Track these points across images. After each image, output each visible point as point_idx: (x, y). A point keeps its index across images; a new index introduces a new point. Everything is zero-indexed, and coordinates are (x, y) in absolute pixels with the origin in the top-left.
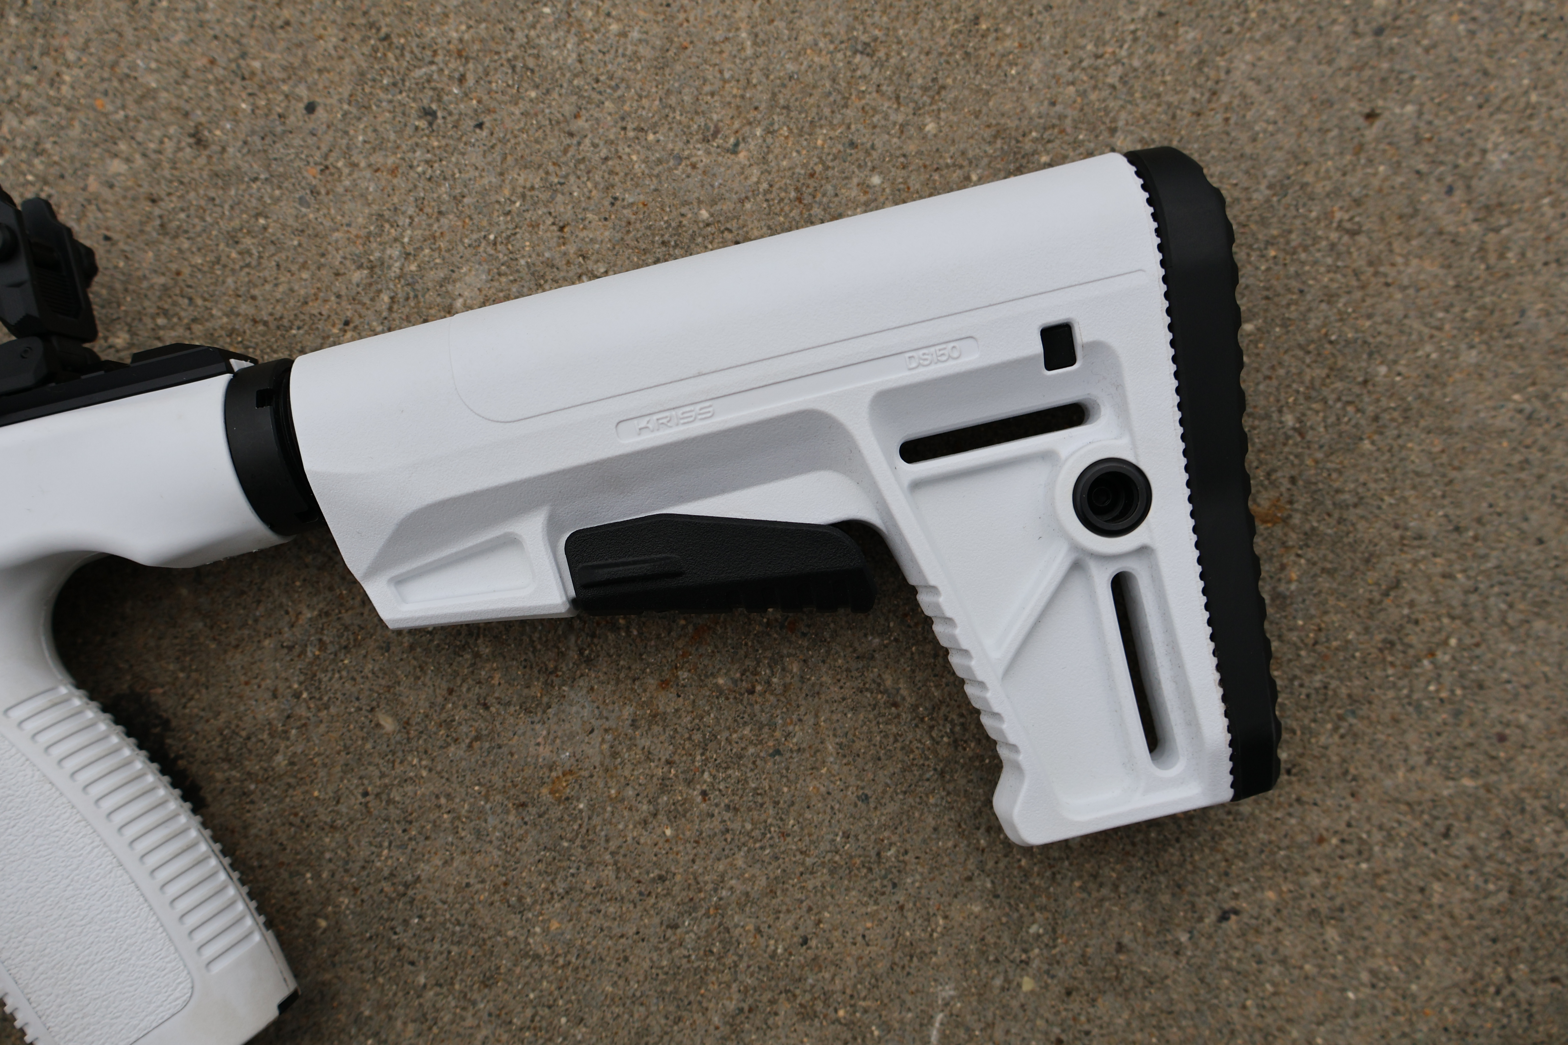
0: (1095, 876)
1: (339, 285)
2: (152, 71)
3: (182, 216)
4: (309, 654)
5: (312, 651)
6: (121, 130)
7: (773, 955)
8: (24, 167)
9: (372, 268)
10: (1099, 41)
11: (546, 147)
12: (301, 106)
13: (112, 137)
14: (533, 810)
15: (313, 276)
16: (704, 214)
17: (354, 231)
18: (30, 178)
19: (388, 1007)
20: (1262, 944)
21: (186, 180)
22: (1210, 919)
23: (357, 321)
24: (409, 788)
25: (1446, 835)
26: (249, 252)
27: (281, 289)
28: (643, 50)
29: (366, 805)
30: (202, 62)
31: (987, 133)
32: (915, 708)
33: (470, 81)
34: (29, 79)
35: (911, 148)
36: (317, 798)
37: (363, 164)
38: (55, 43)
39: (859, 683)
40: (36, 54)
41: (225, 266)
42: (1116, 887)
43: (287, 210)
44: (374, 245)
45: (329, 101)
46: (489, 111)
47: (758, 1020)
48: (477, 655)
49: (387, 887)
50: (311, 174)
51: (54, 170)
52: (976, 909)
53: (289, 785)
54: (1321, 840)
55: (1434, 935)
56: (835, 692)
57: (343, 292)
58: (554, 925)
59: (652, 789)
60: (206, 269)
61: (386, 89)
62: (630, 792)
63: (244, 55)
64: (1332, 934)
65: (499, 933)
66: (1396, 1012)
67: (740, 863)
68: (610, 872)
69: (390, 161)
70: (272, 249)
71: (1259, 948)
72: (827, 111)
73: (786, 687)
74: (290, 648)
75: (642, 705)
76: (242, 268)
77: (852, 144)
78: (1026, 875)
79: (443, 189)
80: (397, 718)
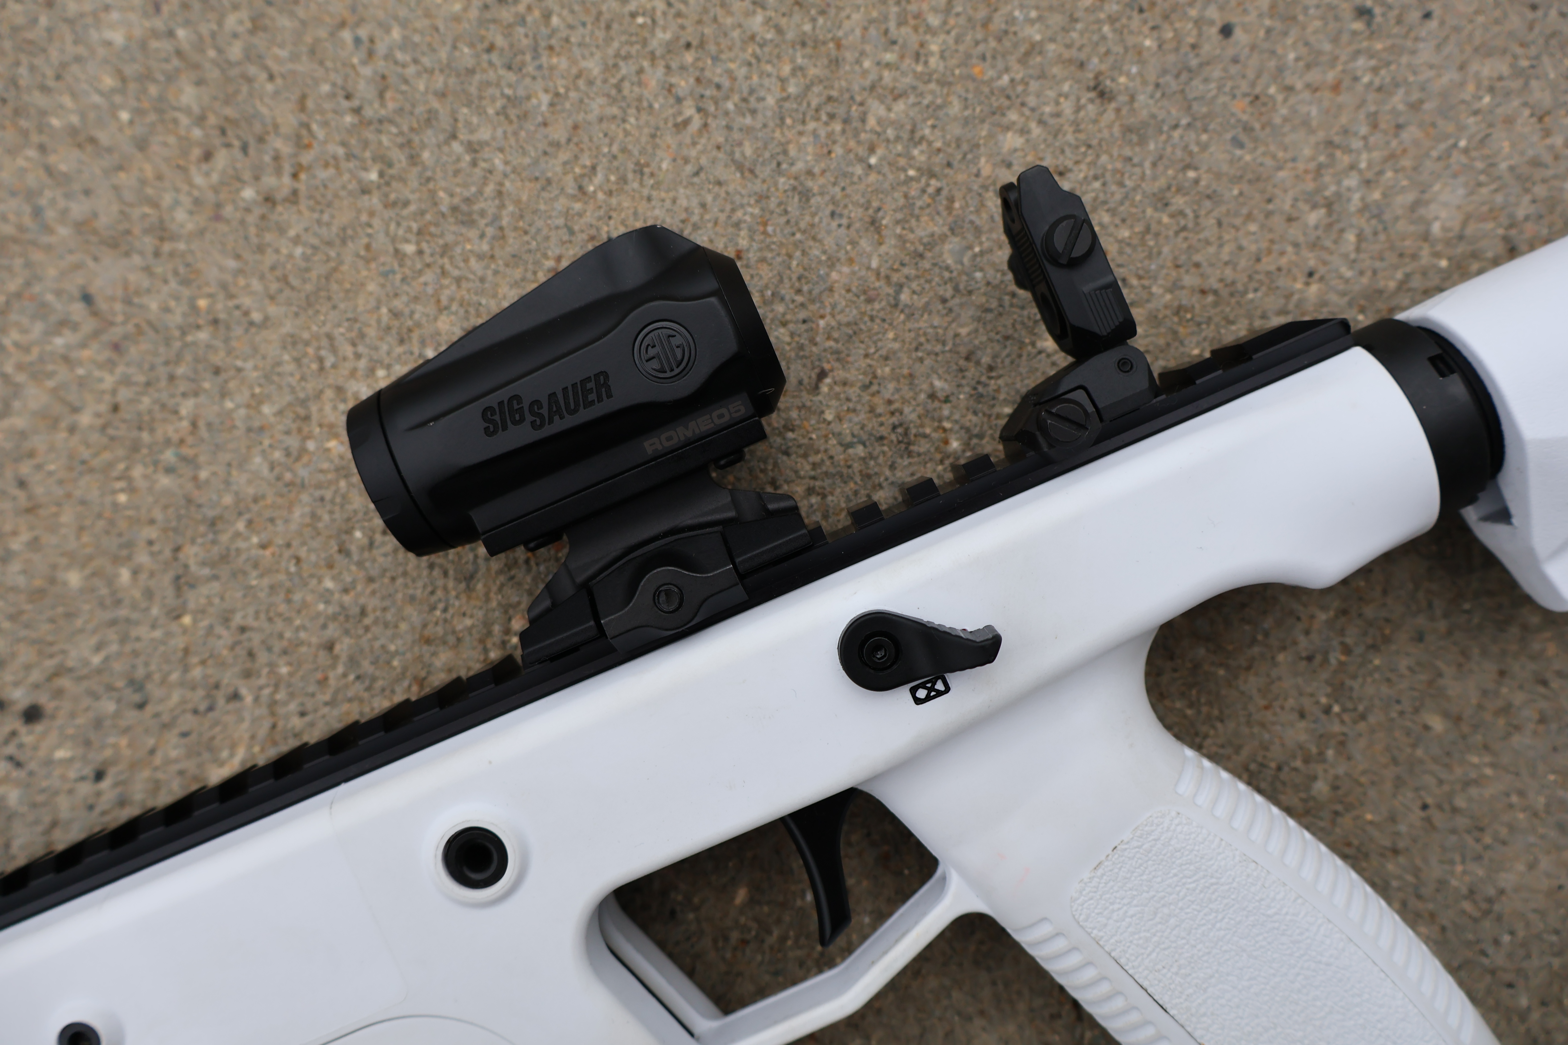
1: (1294, 232)
2: (1032, 22)
3: (1097, 185)
4: (1333, 662)
5: (1336, 657)
6: (1008, 97)
8: (902, 162)
9: (1329, 205)
11: (1508, 26)
12: (1214, 30)
13: (1000, 108)
15: (1262, 227)
17: (1301, 166)
18: (911, 173)
21: (1094, 142)
23: (1322, 270)
24: (1474, 791)
26: (1182, 213)
27: (1227, 249)
29: (1428, 820)
34: (889, 57)
36: (1371, 823)
37: (1299, 85)
38: (913, 8)
40: (892, 25)
41: (1157, 235)
43: (1219, 156)
44: (1327, 179)
45: (1247, 19)
48: (1525, 627)
49: (1467, 906)
50: (1240, 108)
51: (939, 159)
53: (1336, 813)
57: (1301, 239)
60: (1135, 241)
69: (1331, 76)
70: (1208, 204)
74: (1310, 659)
76: (1177, 233)
79: (1398, 101)
80: (1446, 715)
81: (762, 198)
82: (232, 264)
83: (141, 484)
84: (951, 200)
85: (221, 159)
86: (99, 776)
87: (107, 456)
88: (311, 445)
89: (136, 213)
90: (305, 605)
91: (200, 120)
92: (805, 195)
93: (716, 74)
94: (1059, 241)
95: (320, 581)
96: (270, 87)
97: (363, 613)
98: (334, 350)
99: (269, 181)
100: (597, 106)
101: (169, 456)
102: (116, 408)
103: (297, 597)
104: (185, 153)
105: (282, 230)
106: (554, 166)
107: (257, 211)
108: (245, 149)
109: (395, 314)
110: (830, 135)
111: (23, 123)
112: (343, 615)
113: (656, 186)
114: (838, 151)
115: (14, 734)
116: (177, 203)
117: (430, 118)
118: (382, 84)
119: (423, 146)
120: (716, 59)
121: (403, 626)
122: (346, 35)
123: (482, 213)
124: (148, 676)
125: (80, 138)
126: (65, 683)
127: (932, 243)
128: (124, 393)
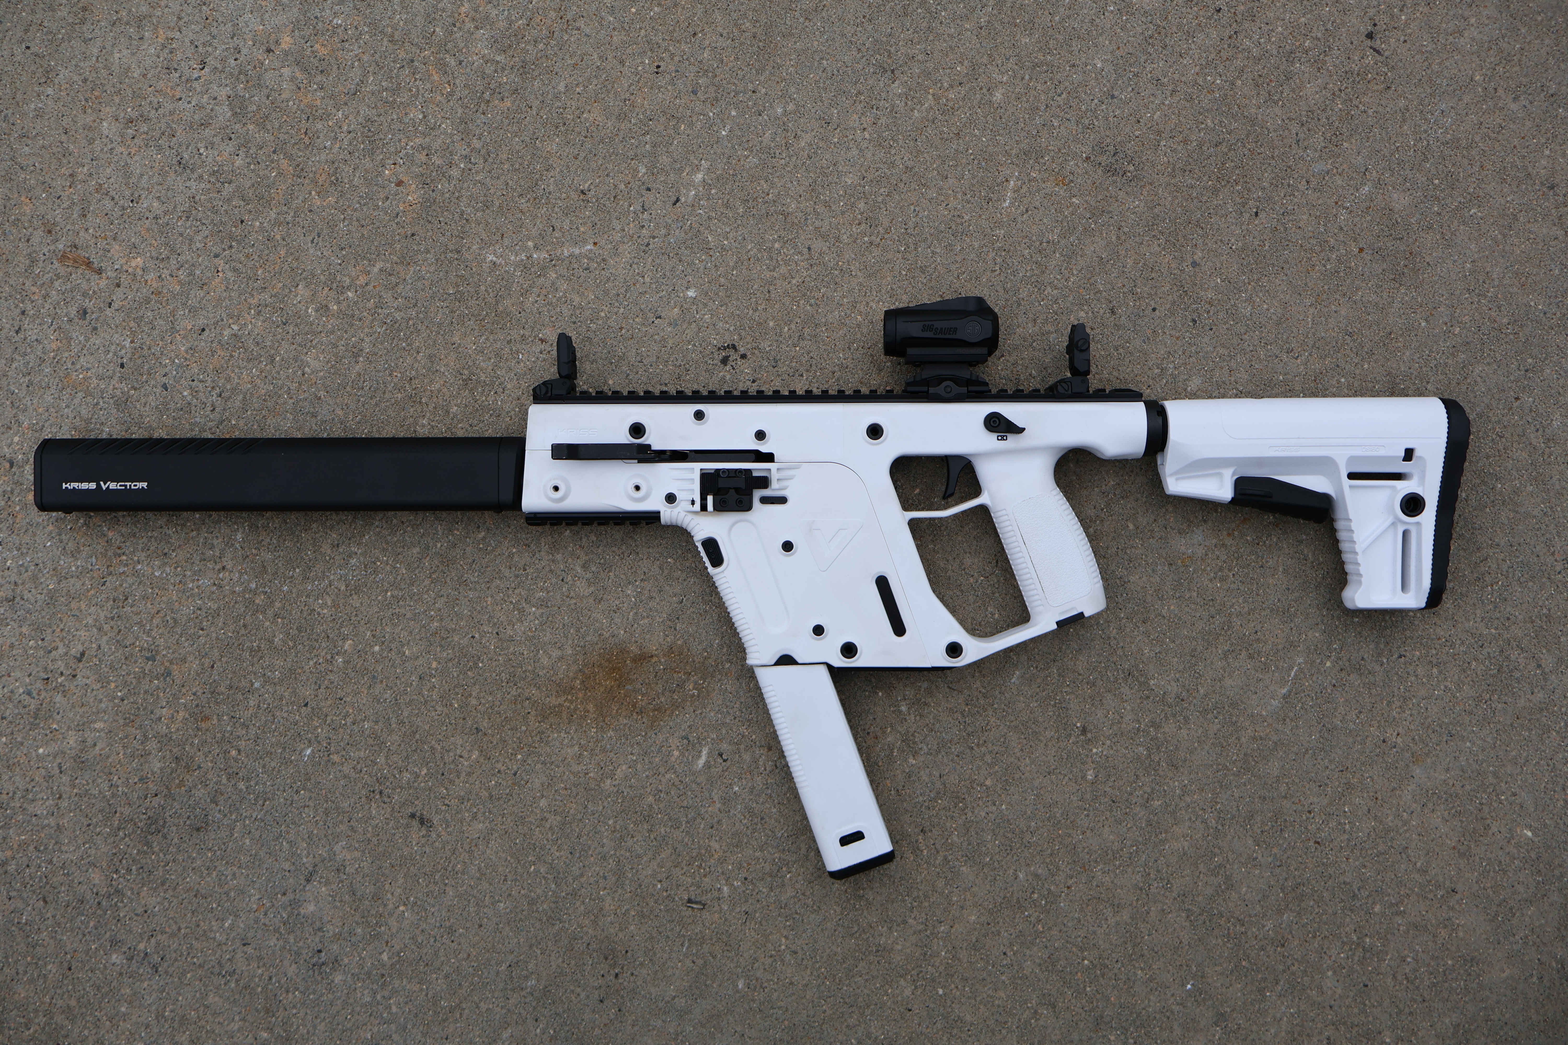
0: (1360, 633)
1: (1149, 373)
2: (1102, 284)
6: (1086, 302)
7: (1244, 635)
8: (1050, 307)
9: (1162, 370)
10: (1431, 351)
11: (1232, 342)
12: (1151, 308)
13: (1083, 304)
14: (1174, 567)
16: (1281, 378)
17: (1159, 356)
19: (1099, 619)
20: (1411, 669)
22: (1396, 656)
24: (1133, 550)
25: (1481, 647)
28: (1274, 317)
30: (1120, 285)
31: (1385, 373)
32: (1312, 563)
33: (1211, 313)
34: (1058, 277)
35: (1357, 372)
37: (1168, 333)
38: (1071, 266)
39: (1296, 550)
40: (1063, 269)
42: (1366, 639)
43: (1137, 343)
45: (1161, 309)
46: (1216, 325)
47: (1234, 655)
49: (1118, 581)
50: (1149, 332)
51: (1060, 311)
52: (1317, 635)
54: (1439, 639)
55: (1469, 679)
56: (1287, 551)
58: (1172, 607)
59: (1217, 569)
61: (1181, 309)
62: (1209, 569)
63: (1135, 286)
64: (1435, 671)
65: (1153, 606)
66: (1450, 701)
67: (1241, 601)
68: (1195, 594)
69: (1178, 334)
71: (1409, 670)
72: (1332, 352)
73: (1270, 545)
75: (1220, 540)
77: (1338, 366)
78: (1337, 627)
79: (1193, 348)
80: (1135, 525)
81: (1007, 300)
82: (853, 256)
83: (801, 305)
84: (1059, 323)
85: (863, 226)
86: (754, 381)
87: (796, 294)
89: (833, 231)
91: (862, 213)
92: (1019, 305)
93: (1009, 261)
94: (1081, 345)
95: (839, 353)
96: (885, 213)
97: (847, 368)
99: (873, 238)
100: (973, 256)
101: (813, 301)
102: (803, 282)
103: (831, 355)
104: (854, 221)
105: (871, 253)
106: (953, 267)
107: (866, 245)
108: (871, 227)
110: (1033, 291)
111: (813, 194)
112: (841, 366)
113: (979, 285)
114: (1034, 296)
116: (845, 233)
117: (926, 240)
118: (916, 225)
119: (920, 247)
120: (1011, 257)
122: (912, 207)
123: (928, 272)
124: (780, 360)
125: (827, 205)
126: (756, 352)
127: (1049, 333)
128: (808, 279)
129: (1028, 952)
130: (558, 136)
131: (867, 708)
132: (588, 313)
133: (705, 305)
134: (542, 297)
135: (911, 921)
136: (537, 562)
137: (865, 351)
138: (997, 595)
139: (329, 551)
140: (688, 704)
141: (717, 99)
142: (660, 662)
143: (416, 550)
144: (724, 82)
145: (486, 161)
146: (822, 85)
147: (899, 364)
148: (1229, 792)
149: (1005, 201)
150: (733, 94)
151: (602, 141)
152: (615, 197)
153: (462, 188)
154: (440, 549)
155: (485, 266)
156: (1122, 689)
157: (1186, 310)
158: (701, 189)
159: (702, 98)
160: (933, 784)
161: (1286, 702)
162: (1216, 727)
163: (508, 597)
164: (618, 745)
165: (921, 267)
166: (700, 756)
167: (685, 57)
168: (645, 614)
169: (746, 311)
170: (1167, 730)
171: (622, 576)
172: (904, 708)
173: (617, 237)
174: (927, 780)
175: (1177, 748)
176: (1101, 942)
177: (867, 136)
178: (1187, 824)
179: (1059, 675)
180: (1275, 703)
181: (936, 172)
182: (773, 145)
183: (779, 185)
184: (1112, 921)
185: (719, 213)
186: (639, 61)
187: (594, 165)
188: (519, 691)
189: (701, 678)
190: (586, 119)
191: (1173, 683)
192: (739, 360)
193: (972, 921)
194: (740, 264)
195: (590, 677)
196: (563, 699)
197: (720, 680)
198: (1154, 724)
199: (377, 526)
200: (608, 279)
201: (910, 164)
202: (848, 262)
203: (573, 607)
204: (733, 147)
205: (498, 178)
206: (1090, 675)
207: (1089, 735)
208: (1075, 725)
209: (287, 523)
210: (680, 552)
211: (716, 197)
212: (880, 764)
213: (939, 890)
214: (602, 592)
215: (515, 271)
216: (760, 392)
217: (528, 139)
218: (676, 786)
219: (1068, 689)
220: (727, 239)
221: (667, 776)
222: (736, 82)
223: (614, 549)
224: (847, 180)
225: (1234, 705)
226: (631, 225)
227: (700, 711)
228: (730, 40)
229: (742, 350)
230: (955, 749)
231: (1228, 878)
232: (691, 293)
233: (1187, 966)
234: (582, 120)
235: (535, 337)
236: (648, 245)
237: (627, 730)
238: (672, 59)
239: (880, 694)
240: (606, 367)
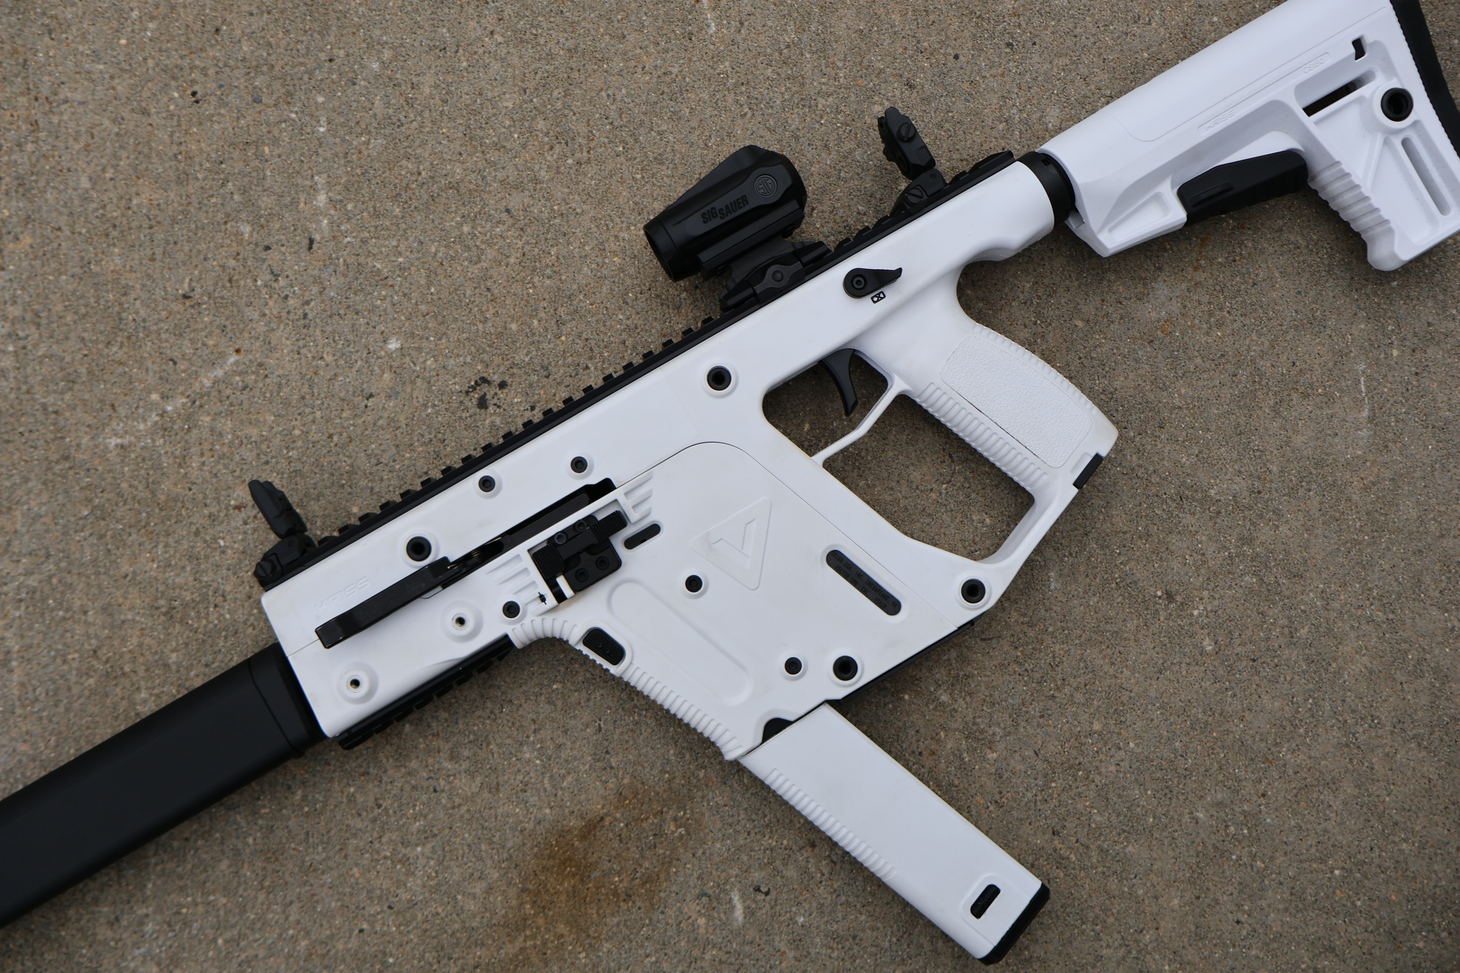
0: (1408, 297)
1: (994, 133)
2: (879, 61)
5: (1035, 301)
7: (1283, 374)
8: (834, 121)
9: (1007, 121)
11: (1066, 45)
12: (952, 57)
13: (870, 96)
14: (1157, 343)
16: (1146, 55)
17: (993, 107)
18: (839, 125)
19: (1121, 451)
24: (1098, 350)
26: (949, 130)
30: (901, 50)
32: (1307, 247)
33: (1024, 25)
34: (824, 80)
37: (988, 75)
38: (831, 60)
39: (1280, 243)
40: (823, 68)
42: (1418, 299)
43: (960, 106)
44: (1004, 111)
45: (964, 52)
46: (1037, 36)
47: (1285, 405)
48: (1109, 281)
49: (1102, 396)
50: (966, 86)
51: (849, 118)
52: (1363, 326)
56: (1271, 250)
58: (1183, 391)
59: (1206, 317)
61: (987, 39)
62: (1197, 321)
63: (918, 42)
65: (1160, 402)
67: (1255, 338)
68: (1199, 360)
69: (1000, 71)
70: (959, 125)
73: (1250, 254)
74: (1025, 303)
75: (1189, 281)
77: (1200, 6)
78: (1379, 304)
79: (1027, 76)
80: (1083, 320)
82: (566, 190)
83: (537, 284)
84: (856, 134)
85: (557, 149)
86: (533, 408)
87: (523, 274)
88: (607, 261)
89: (524, 174)
90: (612, 326)
91: (547, 134)
92: (797, 138)
93: (755, 94)
94: (903, 132)
95: (617, 315)
96: (574, 118)
97: (636, 328)
98: (612, 221)
99: (578, 155)
100: (709, 111)
101: (548, 271)
102: (524, 255)
103: (608, 323)
104: (542, 148)
105: (585, 175)
106: (694, 137)
107: (574, 168)
108: (567, 143)
109: (636, 203)
110: (804, 113)
111: (474, 143)
112: (628, 329)
114: (808, 119)
115: (496, 394)
116: (541, 168)
117: (642, 123)
118: (620, 112)
119: (640, 135)
120: (754, 88)
121: (653, 331)
122: (603, 94)
123: (667, 159)
124: (550, 364)
125: (498, 146)
126: (515, 370)
127: (851, 152)
128: (527, 248)
129: (1264, 903)
130: (114, 245)
131: (901, 724)
132: (277, 441)
133: (419, 349)
134: (208, 454)
135: (1105, 952)
136: (389, 787)
137: (647, 295)
138: (973, 496)
139: (109, 934)
140: (681, 850)
141: (289, 94)
142: (616, 819)
143: (224, 865)
144: (287, 68)
145: (38, 326)
146: (409, 8)
147: (697, 287)
148: (1377, 569)
149: (708, 26)
150: (306, 77)
151: (174, 221)
152: (230, 281)
153: (26, 377)
154: (255, 844)
155: (112, 456)
156: (1184, 521)
157: (992, 37)
158: (332, 212)
159: (271, 102)
160: (1033, 768)
161: (1376, 425)
162: (1316, 501)
163: (378, 853)
164: (624, 956)
165: (655, 158)
166: (733, 908)
167: (221, 64)
168: (563, 771)
169: (474, 328)
170: (1263, 538)
171: (508, 741)
172: (944, 698)
173: (261, 327)
174: (1022, 768)
175: (1287, 553)
176: (1340, 838)
177: (500, 39)
178: (1353, 635)
179: (1102, 548)
180: (1364, 433)
181: (607, 37)
182: (391, 111)
183: (426, 155)
184: (1337, 805)
185: (372, 229)
186: (166, 99)
187: (180, 256)
188: (459, 963)
189: (679, 809)
190: (139, 206)
191: (1237, 479)
192: (499, 392)
193: (1177, 907)
194: (433, 276)
195: (539, 892)
196: (521, 939)
197: (703, 797)
198: (1247, 540)
199: (156, 864)
200: (280, 385)
201: (570, 44)
202: (564, 200)
203: (467, 816)
204: (343, 140)
205: (67, 338)
206: (1137, 526)
207: (1179, 598)
208: (1155, 596)
209: (32, 931)
210: (562, 669)
211: (357, 211)
212: (956, 782)
213: (1117, 893)
214: (493, 776)
215: (154, 441)
216: (548, 413)
217: (78, 271)
218: (725, 962)
219: (1122, 559)
220: (400, 254)
221: (707, 956)
222: (302, 60)
223: (477, 713)
224: (506, 104)
225: (1319, 464)
226: (271, 303)
227: (700, 852)
228: (265, 15)
229: (496, 378)
230: (1035, 709)
231: (1436, 670)
232: (393, 345)
233: (1454, 804)
234: (135, 209)
235: (227, 509)
236: (305, 316)
237: (624, 929)
238: (206, 75)
239: (907, 697)
240: (339, 496)
